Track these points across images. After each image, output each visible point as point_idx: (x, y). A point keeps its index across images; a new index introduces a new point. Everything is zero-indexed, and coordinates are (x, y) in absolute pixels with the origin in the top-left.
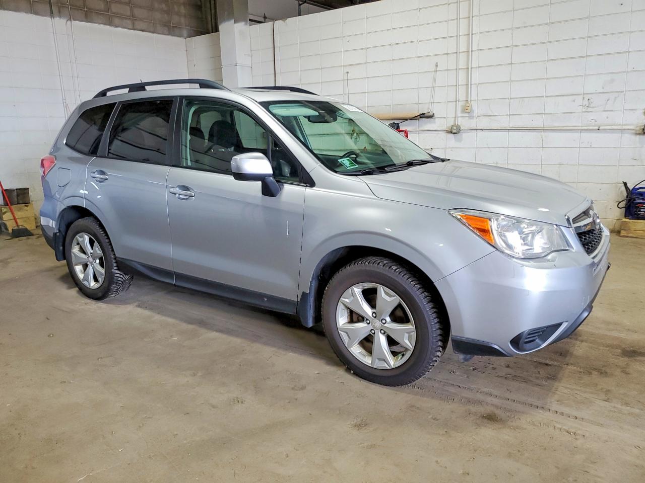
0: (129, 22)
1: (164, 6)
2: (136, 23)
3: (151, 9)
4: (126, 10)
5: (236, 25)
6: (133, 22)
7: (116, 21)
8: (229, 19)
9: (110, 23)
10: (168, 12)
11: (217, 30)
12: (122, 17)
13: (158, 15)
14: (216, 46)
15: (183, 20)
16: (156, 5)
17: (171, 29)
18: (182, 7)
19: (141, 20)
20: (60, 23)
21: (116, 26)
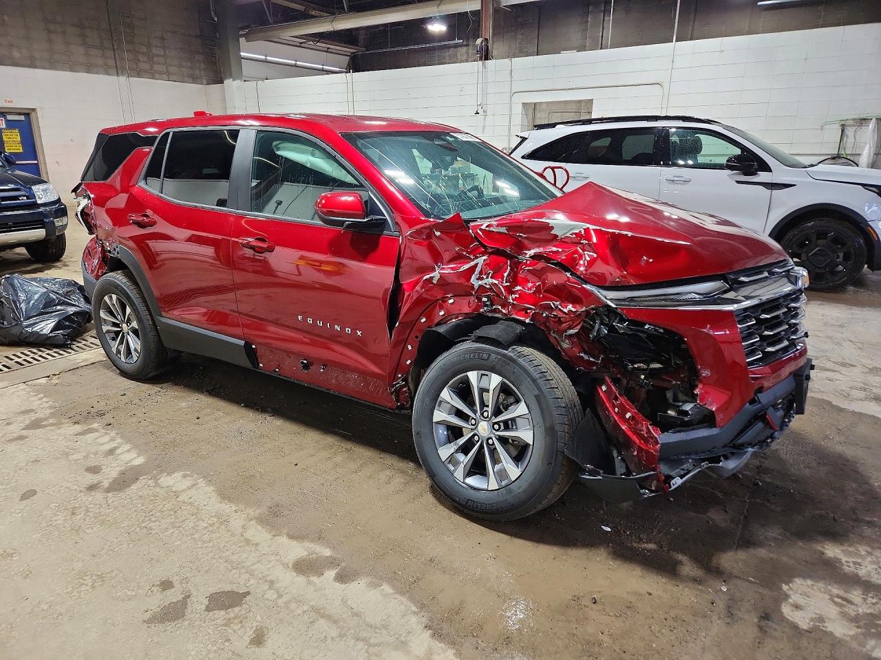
0: (165, 76)
1: (189, 64)
2: (170, 76)
3: (180, 66)
4: (163, 68)
5: (234, 82)
6: (168, 76)
7: (157, 76)
8: (229, 78)
9: (153, 78)
10: (191, 68)
11: (222, 82)
12: (160, 73)
13: (184, 70)
14: (223, 92)
15: (203, 72)
16: (184, 64)
17: (194, 79)
18: (202, 64)
19: (174, 74)
20: (123, 79)
21: (156, 79)
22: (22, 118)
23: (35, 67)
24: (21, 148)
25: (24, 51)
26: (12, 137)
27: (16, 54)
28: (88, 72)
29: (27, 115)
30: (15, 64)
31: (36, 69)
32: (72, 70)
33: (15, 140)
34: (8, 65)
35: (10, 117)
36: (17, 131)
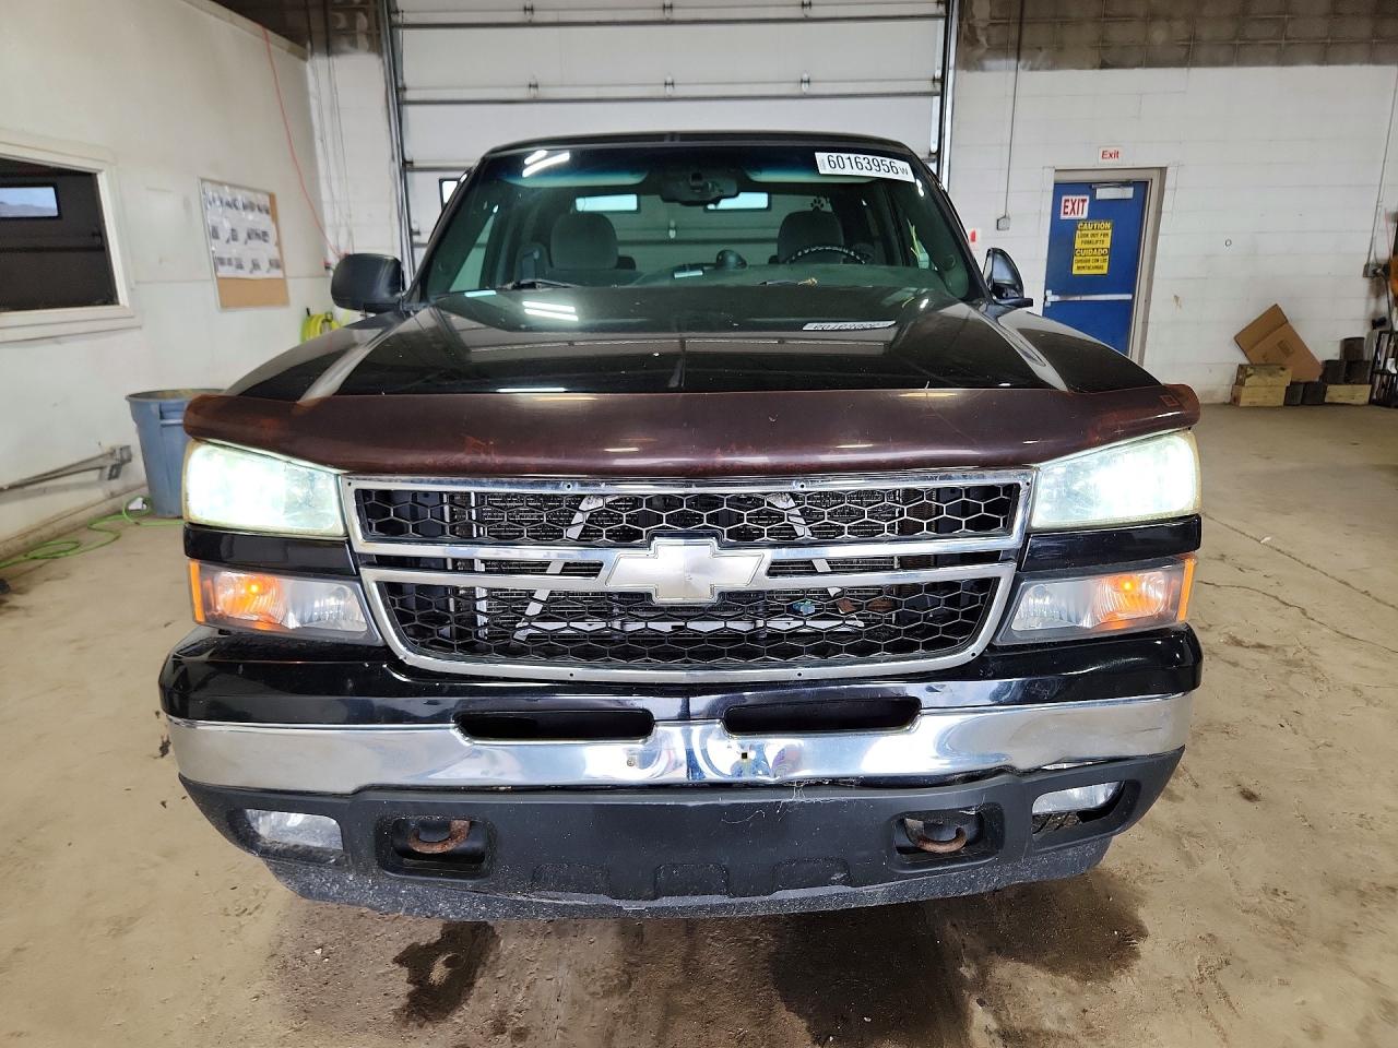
22: (1129, 193)
23: (1196, 64)
24: (1106, 265)
25: (1180, 27)
26: (1095, 239)
27: (1159, 35)
28: (1324, 59)
29: (1142, 186)
30: (1150, 62)
31: (1195, 71)
32: (1283, 59)
33: (1098, 246)
34: (1133, 67)
35: (1102, 194)
36: (1108, 225)
